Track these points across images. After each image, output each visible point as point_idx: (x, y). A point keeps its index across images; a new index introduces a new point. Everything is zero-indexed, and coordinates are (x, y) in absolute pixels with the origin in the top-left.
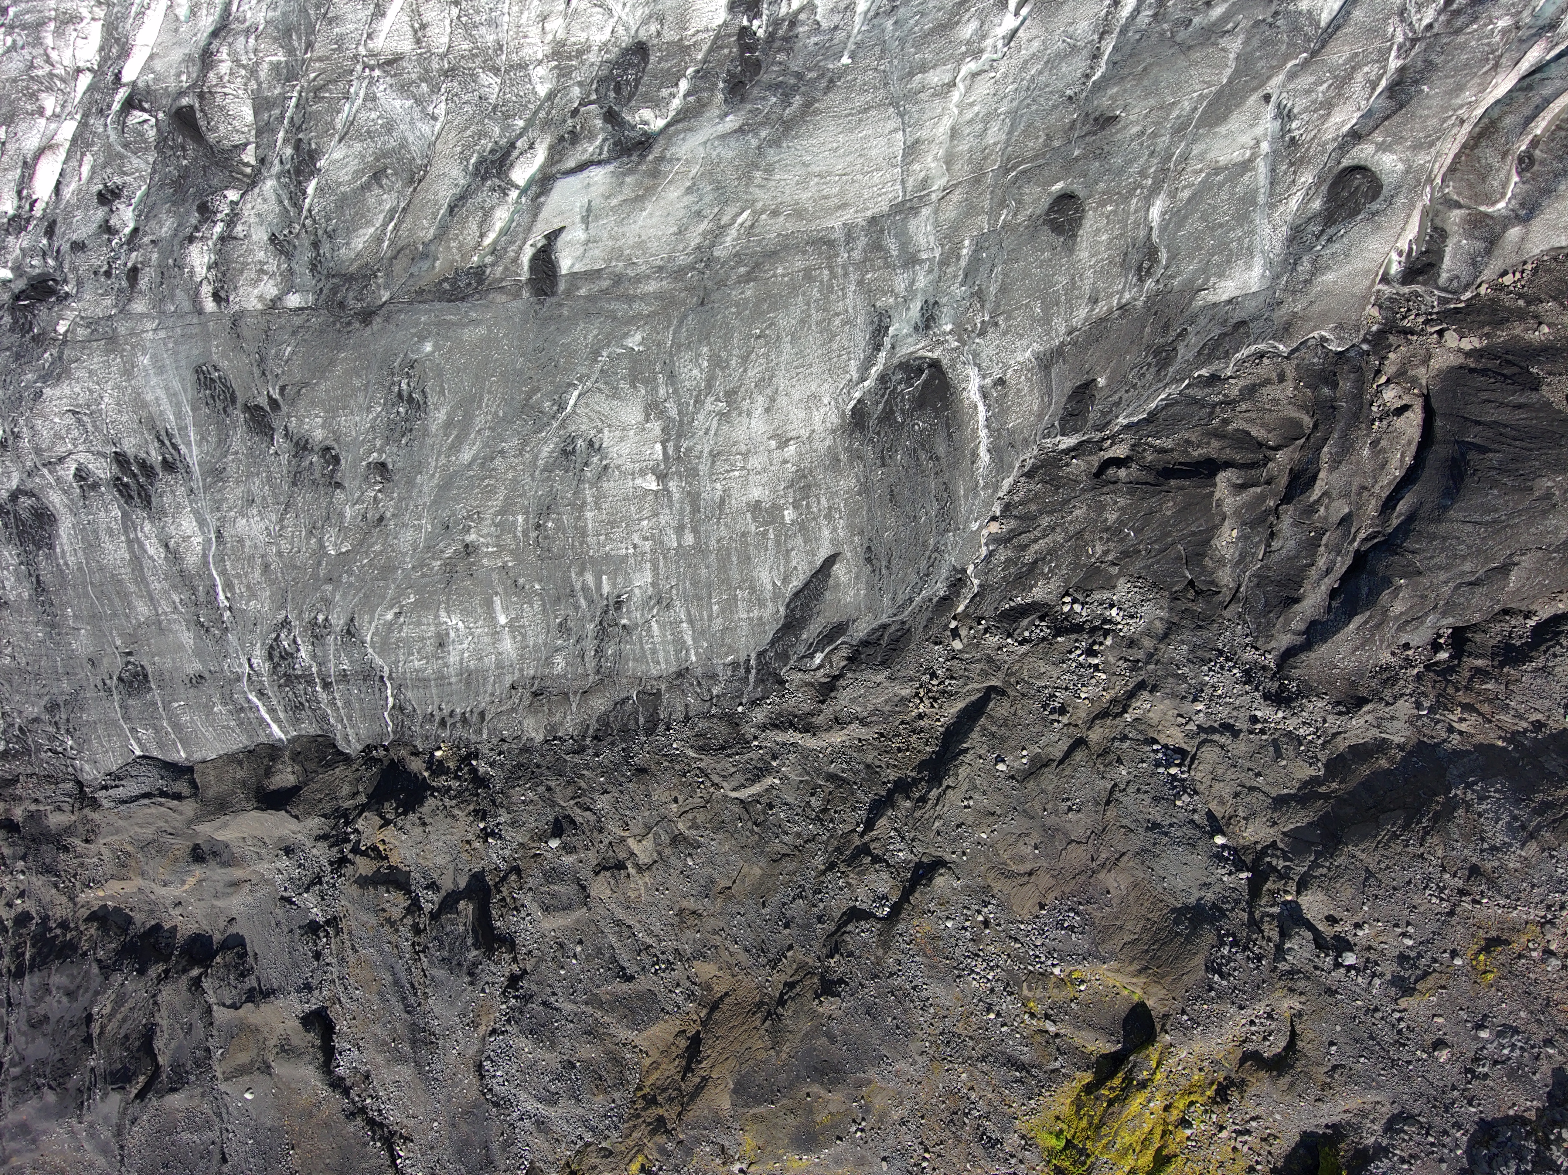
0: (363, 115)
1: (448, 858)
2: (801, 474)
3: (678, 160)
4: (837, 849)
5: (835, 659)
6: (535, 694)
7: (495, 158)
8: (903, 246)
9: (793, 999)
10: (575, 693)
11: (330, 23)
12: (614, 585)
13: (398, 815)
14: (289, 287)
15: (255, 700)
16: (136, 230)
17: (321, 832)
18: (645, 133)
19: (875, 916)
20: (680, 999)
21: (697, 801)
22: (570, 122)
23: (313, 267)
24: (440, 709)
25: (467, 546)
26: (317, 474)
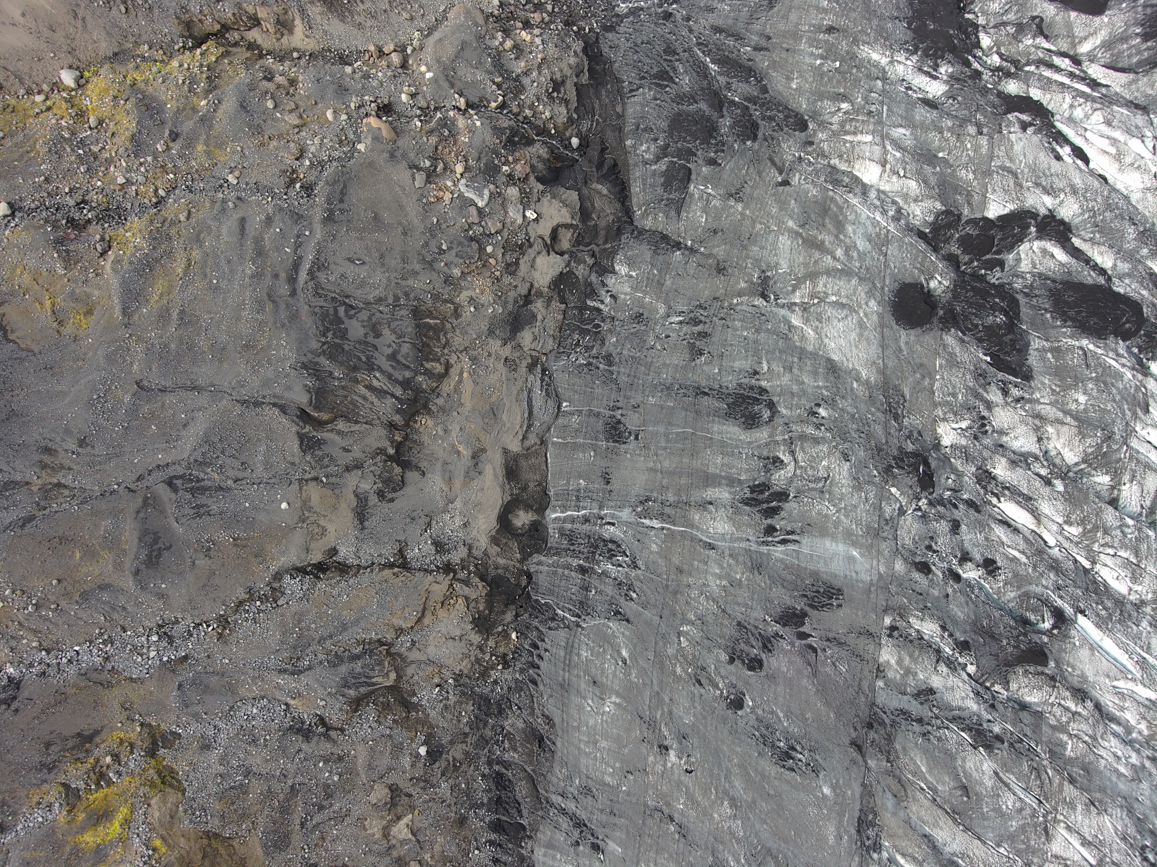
0: (1012, 797)
1: (431, 654)
10: (534, 771)
11: (1086, 804)
12: (613, 852)
13: (472, 615)
15: (582, 512)
16: (958, 578)
17: (473, 549)
23: (904, 713)
24: (546, 650)
25: (667, 749)
26: (743, 646)
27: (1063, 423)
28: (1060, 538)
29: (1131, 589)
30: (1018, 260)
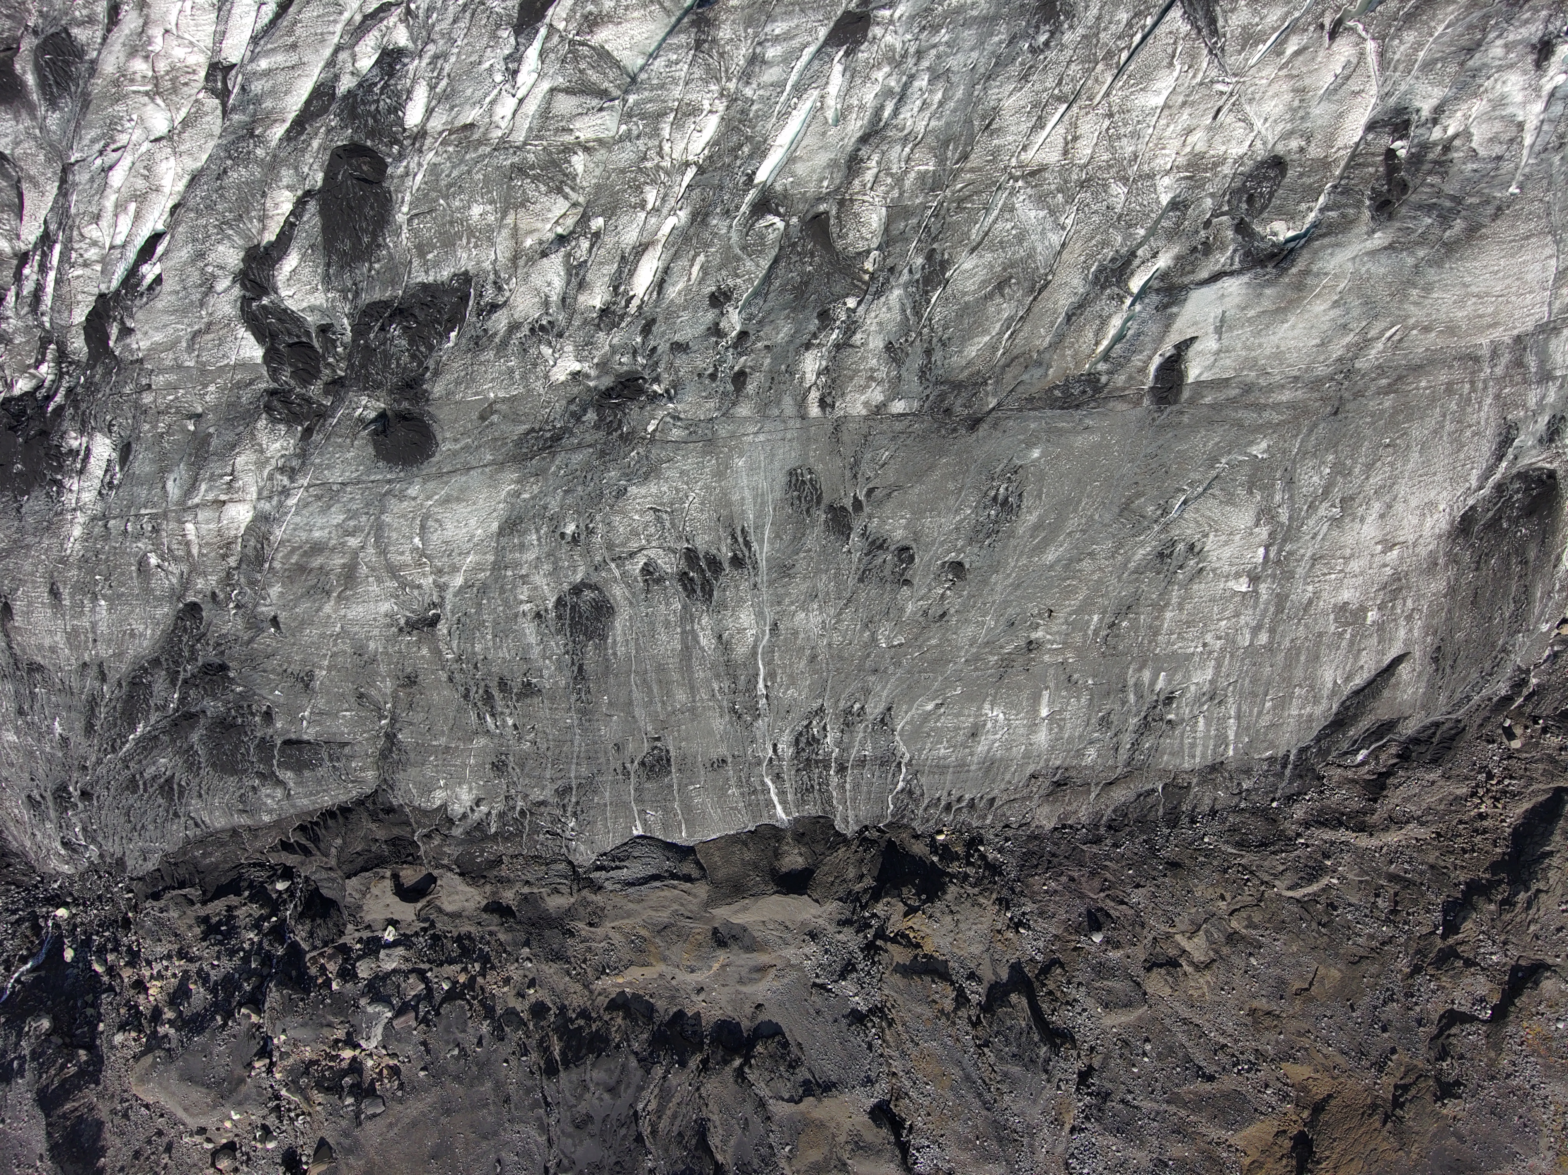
0: (999, 225)
1: (981, 948)
2: (1396, 577)
3: (1326, 274)
4: (1418, 952)
5: (1383, 757)
6: (1058, 784)
7: (1115, 266)
8: (1542, 363)
9: (1411, 1101)
10: (1097, 784)
11: (991, 135)
12: (1169, 681)
13: (925, 902)
14: (895, 393)
15: (770, 783)
16: (743, 335)
17: (843, 917)
18: (1274, 245)
19: (1477, 1019)
20: (1273, 1101)
21: (1246, 898)
22: (1203, 233)
23: (923, 374)
24: (949, 794)
25: (1031, 642)
26: (887, 572)
27: (516, 228)
28: (665, 211)
29: (710, 112)
30: (312, 309)
